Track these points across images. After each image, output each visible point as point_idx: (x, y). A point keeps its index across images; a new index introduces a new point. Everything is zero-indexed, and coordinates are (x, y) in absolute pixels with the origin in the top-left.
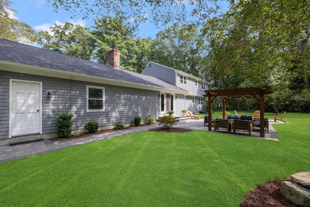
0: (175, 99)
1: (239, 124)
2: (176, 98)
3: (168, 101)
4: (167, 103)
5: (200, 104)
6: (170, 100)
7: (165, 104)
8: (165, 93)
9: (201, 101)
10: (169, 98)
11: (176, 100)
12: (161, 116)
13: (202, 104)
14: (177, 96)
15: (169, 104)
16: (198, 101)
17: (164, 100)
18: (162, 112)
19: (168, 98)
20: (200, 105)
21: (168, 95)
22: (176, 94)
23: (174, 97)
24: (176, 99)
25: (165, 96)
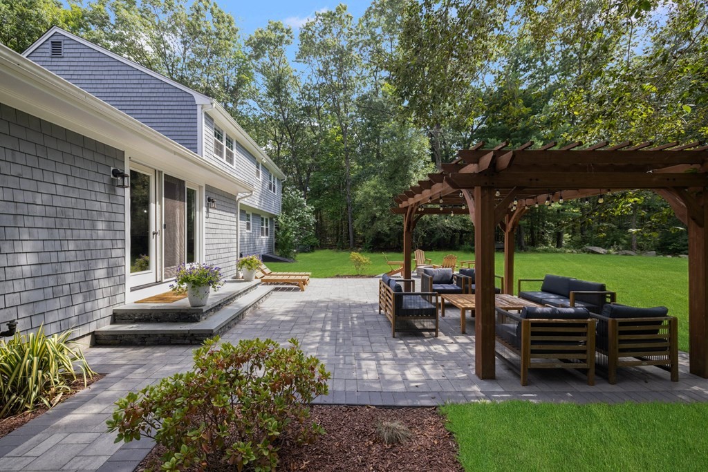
0: (204, 209)
1: (638, 328)
2: (208, 207)
3: (174, 215)
4: (168, 226)
5: (263, 235)
6: (180, 209)
7: (152, 229)
8: (158, 173)
9: (265, 227)
10: (178, 203)
11: (211, 215)
12: (130, 300)
13: (267, 235)
14: (213, 196)
15: (174, 231)
16: (258, 224)
17: (152, 206)
18: (134, 279)
19: (170, 201)
20: (262, 237)
21: (175, 188)
22: (209, 189)
23: (201, 198)
24: (208, 212)
25: (155, 190)
